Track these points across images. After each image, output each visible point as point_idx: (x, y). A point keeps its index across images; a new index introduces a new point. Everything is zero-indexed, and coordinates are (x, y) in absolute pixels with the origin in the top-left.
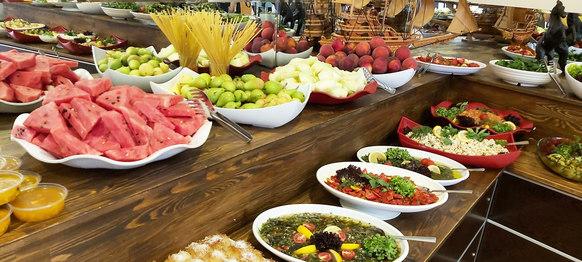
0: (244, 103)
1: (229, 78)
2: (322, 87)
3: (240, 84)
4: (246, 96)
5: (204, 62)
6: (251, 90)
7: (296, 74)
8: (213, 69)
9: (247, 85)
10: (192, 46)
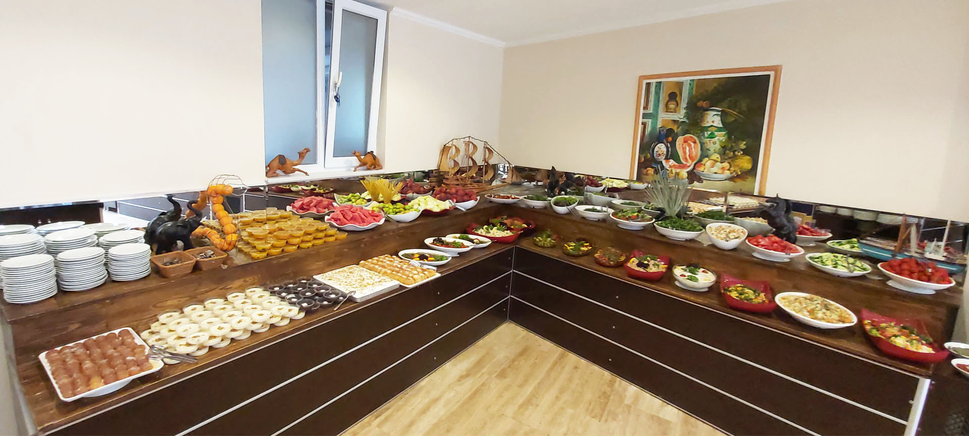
0: (396, 213)
1: (391, 204)
2: (428, 207)
3: (395, 206)
4: (397, 210)
5: (381, 199)
6: (399, 208)
7: (418, 203)
8: (385, 201)
9: (398, 207)
10: (377, 193)
